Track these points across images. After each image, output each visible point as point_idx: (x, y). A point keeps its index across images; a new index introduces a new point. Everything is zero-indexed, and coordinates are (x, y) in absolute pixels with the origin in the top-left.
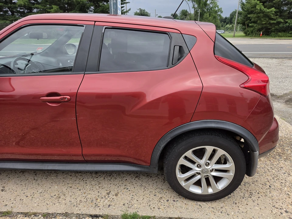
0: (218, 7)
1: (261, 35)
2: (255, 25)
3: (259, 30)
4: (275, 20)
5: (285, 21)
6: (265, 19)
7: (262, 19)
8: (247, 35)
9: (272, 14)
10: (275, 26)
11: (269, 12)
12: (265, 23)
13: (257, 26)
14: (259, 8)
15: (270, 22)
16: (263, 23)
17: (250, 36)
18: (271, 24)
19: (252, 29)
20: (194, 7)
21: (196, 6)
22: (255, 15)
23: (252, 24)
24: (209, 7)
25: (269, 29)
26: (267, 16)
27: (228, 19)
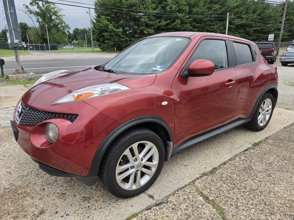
0: (64, 23)
1: (116, 50)
2: (110, 42)
3: (113, 46)
4: (123, 38)
5: (130, 39)
6: (117, 37)
7: (115, 37)
8: (104, 51)
9: (121, 33)
10: (125, 43)
11: (118, 32)
12: (117, 40)
13: (111, 43)
14: (111, 28)
15: (120, 40)
16: (116, 40)
17: (107, 51)
18: (121, 42)
19: (107, 45)
20: (38, 21)
21: (40, 20)
22: (108, 34)
23: (107, 41)
24: (55, 23)
25: (121, 45)
26: (117, 35)
27: (72, 36)
